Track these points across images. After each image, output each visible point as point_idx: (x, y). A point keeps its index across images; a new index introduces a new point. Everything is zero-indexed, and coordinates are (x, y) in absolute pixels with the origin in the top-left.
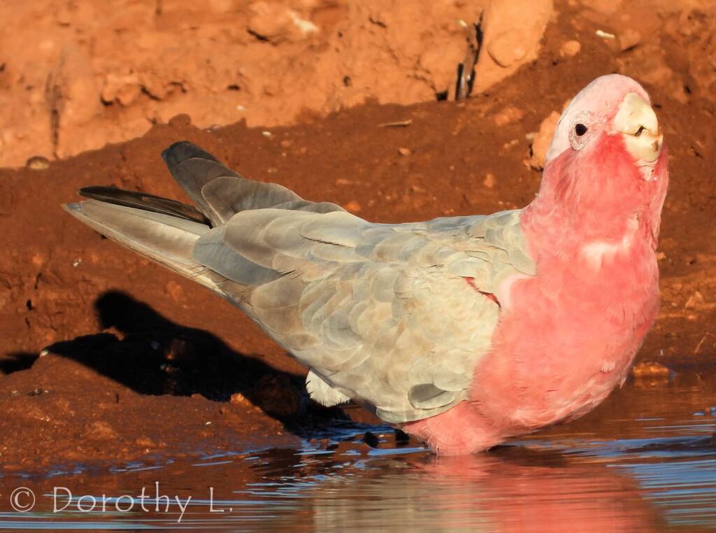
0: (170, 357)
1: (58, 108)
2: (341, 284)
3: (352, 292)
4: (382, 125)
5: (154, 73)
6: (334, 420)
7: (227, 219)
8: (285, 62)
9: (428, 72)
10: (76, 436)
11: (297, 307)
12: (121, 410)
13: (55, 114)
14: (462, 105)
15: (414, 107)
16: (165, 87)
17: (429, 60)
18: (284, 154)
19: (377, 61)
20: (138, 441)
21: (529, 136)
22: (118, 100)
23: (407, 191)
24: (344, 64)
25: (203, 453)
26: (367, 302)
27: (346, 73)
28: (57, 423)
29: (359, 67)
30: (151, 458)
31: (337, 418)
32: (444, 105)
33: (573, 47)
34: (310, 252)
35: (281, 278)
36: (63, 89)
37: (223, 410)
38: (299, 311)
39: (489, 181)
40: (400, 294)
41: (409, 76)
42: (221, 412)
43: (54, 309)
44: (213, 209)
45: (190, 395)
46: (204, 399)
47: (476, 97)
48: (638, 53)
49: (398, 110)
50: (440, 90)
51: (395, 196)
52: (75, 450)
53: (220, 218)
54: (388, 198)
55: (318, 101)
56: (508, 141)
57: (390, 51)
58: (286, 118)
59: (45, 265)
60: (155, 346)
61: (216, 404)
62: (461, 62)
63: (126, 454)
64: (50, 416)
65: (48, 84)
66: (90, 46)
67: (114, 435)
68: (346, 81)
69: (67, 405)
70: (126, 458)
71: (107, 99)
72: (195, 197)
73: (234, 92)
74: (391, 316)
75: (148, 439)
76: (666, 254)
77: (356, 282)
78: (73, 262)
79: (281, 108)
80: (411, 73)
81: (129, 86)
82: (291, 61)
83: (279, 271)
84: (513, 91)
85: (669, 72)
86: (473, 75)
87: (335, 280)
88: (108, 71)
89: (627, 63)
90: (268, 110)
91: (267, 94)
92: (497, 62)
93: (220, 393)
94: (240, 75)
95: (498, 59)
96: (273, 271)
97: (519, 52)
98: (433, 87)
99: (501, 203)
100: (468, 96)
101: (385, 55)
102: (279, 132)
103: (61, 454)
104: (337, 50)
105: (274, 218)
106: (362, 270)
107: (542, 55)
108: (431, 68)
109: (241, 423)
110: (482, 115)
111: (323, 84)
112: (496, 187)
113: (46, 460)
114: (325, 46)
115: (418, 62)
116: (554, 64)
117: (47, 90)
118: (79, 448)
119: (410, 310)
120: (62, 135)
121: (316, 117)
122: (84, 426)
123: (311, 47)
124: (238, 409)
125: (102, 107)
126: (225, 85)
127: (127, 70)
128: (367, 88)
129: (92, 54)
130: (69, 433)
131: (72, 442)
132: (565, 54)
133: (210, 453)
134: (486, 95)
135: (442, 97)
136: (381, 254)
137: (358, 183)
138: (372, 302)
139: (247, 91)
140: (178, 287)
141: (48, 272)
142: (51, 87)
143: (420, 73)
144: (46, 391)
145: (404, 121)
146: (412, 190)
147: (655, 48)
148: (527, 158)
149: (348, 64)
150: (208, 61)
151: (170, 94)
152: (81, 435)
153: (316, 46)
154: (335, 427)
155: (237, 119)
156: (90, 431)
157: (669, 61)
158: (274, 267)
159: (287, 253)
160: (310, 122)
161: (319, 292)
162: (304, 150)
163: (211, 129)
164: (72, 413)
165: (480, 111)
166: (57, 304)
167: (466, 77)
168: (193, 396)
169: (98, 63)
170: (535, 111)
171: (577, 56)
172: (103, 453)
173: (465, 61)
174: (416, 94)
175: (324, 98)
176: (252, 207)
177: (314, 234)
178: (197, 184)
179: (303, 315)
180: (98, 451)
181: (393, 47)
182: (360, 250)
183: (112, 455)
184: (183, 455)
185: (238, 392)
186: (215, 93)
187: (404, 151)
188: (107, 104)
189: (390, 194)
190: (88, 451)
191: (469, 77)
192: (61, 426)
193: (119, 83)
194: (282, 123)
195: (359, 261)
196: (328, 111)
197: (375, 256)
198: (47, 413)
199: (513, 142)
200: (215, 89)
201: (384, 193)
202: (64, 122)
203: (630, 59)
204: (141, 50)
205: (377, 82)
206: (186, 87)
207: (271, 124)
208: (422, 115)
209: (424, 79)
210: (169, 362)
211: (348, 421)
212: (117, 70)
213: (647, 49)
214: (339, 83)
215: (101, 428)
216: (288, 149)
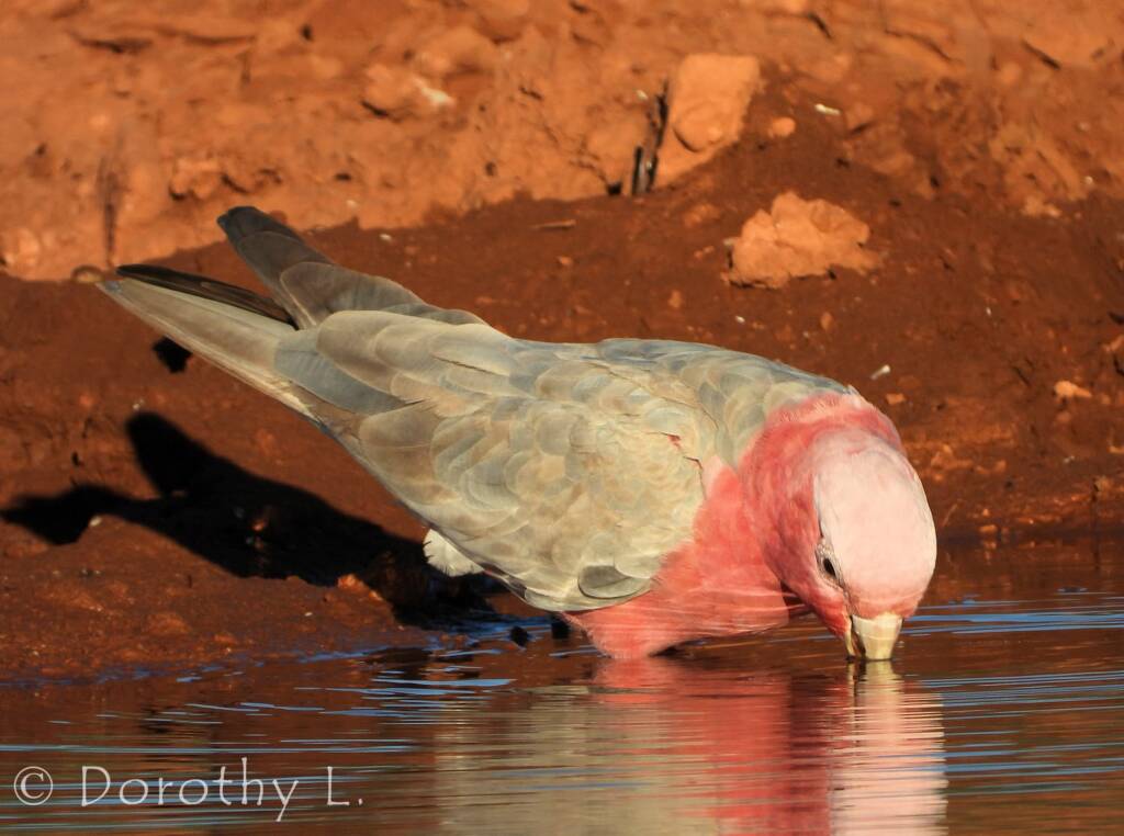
0: (258, 527)
1: (113, 201)
2: (492, 424)
3: (508, 437)
4: (537, 227)
5: (240, 158)
6: (472, 611)
7: (320, 320)
8: (409, 144)
9: (596, 158)
10: (137, 630)
11: (428, 450)
12: (194, 597)
13: (110, 211)
14: (640, 201)
15: (578, 204)
16: (253, 175)
17: (598, 142)
18: (408, 264)
19: (531, 142)
20: (217, 638)
21: (728, 242)
22: (192, 194)
23: (569, 312)
24: (488, 147)
25: (302, 653)
26: (530, 453)
27: (489, 158)
28: (111, 613)
29: (507, 150)
30: (232, 660)
31: (476, 608)
32: (616, 201)
33: (785, 126)
34: (444, 378)
35: (405, 408)
36: (120, 178)
37: (328, 597)
38: (431, 453)
39: (676, 300)
40: (578, 446)
41: (571, 163)
42: (325, 600)
43: (108, 465)
44: (298, 304)
45: (284, 577)
46: (304, 583)
47: (660, 190)
48: (870, 135)
49: (558, 208)
50: (612, 181)
51: (553, 319)
52: (135, 649)
53: (310, 318)
54: (544, 321)
55: (452, 195)
56: (701, 249)
57: (547, 130)
58: (411, 217)
59: (96, 408)
60: (239, 514)
61: (320, 590)
62: (639, 143)
63: (202, 654)
64: (102, 605)
65: (100, 171)
66: (155, 121)
67: (185, 628)
68: (490, 169)
69: (124, 590)
70: (202, 659)
71: (179, 190)
72: (271, 285)
73: (343, 184)
74: (563, 475)
75: (229, 634)
76: (906, 396)
77: (514, 424)
78: (132, 404)
79: (404, 204)
80: (574, 159)
81: (206, 174)
82: (418, 143)
83: (402, 399)
84: (707, 183)
85: (910, 159)
86: (655, 162)
87: (484, 418)
88: (179, 154)
89: (856, 148)
90: (387, 206)
91: (386, 185)
92: (686, 145)
93: (323, 574)
94: (351, 160)
95: (689, 140)
96: (391, 397)
97: (715, 132)
98: (602, 177)
99: (690, 328)
100: (648, 190)
101: (540, 136)
102: (402, 234)
103: (115, 653)
104: (478, 128)
105: (387, 324)
106: (521, 408)
107: (745, 135)
108: (601, 153)
109: (352, 615)
110: (666, 214)
111: (458, 172)
112: (684, 308)
113: (97, 661)
114: (461, 124)
115: (584, 145)
116: (761, 147)
117: (100, 179)
118: (140, 646)
119: (591, 469)
120: (120, 238)
121: (450, 216)
122: (146, 617)
123: (444, 125)
124: (348, 595)
125: (171, 201)
126: (331, 173)
127: (203, 153)
128: (518, 178)
129: (159, 132)
130: (128, 626)
131: (131, 638)
132: (776, 136)
133: (311, 652)
134: (672, 188)
135: (615, 190)
136: (547, 390)
137: (505, 302)
138: (537, 454)
139: (361, 181)
140: (270, 437)
141: (100, 417)
142: (105, 175)
143: (586, 160)
144: (97, 572)
145: (565, 220)
146: (575, 312)
147: (892, 127)
148: (725, 271)
149: (493, 145)
150: (310, 143)
151: (260, 185)
152: (143, 630)
153: (450, 122)
154: (474, 619)
155: (347, 218)
156: (153, 624)
157: (912, 145)
158: (394, 392)
159: (410, 375)
160: (442, 222)
161: (459, 433)
162: (433, 259)
163: (313, 231)
164: (131, 600)
165: (663, 209)
166: (112, 458)
167: (646, 164)
168: (290, 579)
169: (165, 144)
170: (734, 209)
171: (792, 137)
172: (171, 652)
173: (645, 144)
174: (579, 186)
175: (460, 191)
176: (354, 308)
177: (448, 353)
178: (275, 269)
179: (436, 461)
180: (165, 649)
181: (550, 124)
182: (517, 381)
183: (183, 656)
184: (275, 655)
185: (347, 573)
186: (318, 184)
187: (565, 261)
188: (177, 198)
189: (546, 317)
190: (151, 650)
191: (649, 165)
192: (116, 618)
193: (193, 170)
194: (405, 223)
195: (515, 396)
196: (465, 207)
197: (539, 392)
198: (98, 600)
199: (708, 250)
200: (319, 178)
201: (539, 317)
202: (122, 220)
203: (859, 142)
204: (222, 128)
205: (529, 172)
206: (281, 176)
207: (392, 225)
208: (590, 214)
209: (591, 167)
210: (258, 534)
211: (490, 613)
212: (192, 154)
213: (882, 129)
214: (480, 170)
215: (169, 621)
216: (414, 258)
